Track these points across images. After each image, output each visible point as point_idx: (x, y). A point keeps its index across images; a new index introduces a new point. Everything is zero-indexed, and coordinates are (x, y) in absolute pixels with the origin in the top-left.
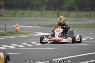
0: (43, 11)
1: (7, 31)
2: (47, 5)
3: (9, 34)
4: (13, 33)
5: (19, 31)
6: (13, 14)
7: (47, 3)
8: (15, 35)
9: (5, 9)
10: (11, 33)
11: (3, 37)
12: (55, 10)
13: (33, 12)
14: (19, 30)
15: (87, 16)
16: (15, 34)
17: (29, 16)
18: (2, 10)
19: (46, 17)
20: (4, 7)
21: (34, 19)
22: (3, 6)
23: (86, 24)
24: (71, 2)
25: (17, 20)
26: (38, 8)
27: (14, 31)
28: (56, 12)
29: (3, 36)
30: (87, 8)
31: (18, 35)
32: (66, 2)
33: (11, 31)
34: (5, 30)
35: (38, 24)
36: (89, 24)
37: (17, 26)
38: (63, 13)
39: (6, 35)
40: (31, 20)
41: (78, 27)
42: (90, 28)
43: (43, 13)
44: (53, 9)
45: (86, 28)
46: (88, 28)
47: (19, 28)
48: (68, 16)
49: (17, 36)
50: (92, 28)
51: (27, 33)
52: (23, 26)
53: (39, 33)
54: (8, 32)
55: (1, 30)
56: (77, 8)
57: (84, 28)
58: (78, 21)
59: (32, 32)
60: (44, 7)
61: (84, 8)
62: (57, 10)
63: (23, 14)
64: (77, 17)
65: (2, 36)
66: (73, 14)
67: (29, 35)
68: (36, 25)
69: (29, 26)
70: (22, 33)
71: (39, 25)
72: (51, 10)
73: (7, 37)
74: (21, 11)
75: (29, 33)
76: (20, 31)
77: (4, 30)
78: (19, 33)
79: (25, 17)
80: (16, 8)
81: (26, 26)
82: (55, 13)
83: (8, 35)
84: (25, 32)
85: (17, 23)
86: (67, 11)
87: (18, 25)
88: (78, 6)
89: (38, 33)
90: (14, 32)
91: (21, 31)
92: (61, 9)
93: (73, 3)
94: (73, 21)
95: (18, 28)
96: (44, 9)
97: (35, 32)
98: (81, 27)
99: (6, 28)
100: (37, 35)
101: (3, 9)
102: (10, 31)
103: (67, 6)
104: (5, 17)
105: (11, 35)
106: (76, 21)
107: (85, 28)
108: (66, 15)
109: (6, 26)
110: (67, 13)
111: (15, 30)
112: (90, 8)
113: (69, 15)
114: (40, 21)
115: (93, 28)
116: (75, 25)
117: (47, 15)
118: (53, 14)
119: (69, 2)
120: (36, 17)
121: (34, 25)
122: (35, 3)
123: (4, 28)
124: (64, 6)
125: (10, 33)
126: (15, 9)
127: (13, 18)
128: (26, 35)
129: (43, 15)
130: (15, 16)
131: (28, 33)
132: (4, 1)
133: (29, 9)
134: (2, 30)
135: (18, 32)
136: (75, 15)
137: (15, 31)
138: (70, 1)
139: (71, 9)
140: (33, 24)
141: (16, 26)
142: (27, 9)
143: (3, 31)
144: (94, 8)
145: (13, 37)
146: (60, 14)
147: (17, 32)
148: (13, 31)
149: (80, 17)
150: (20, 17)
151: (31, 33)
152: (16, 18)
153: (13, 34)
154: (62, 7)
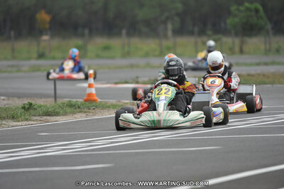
0: (166, 36)
1: (60, 101)
2: (177, 19)
3: (68, 110)
4: (79, 107)
5: (95, 101)
7: (178, 14)
8: (85, 112)
9: (52, 36)
10: (73, 107)
11: (48, 118)
12: (202, 33)
13: (136, 41)
14: (97, 98)
16: (86, 110)
17: (126, 55)
18: (45, 38)
20: (50, 28)
21: (142, 62)
22: (47, 26)
24: (248, 9)
26: (150, 28)
27: (82, 100)
29: (48, 116)
31: (93, 111)
32: (233, 8)
33: (74, 100)
34: (55, 97)
35: (152, 78)
37: (90, 86)
38: (228, 40)
39: (57, 114)
40: (132, 66)
41: (273, 83)
43: (166, 43)
44: (196, 29)
47: (97, 89)
48: (241, 51)
49: (91, 114)
51: (120, 104)
52: (107, 83)
54: (63, 104)
55: (43, 99)
56: (269, 26)
58: (273, 63)
60: (170, 26)
62: (209, 32)
63: (107, 48)
64: (267, 52)
65: (45, 117)
66: (255, 42)
68: (146, 79)
69: (126, 83)
70: (105, 107)
71: (155, 80)
72: (191, 33)
73: (61, 120)
74: (101, 41)
75: (127, 103)
76: (99, 100)
77: (53, 100)
78: (96, 107)
79: (113, 58)
80: (87, 31)
81: (116, 83)
82: (204, 43)
83: (65, 114)
84: (113, 101)
85: (90, 77)
86: (236, 35)
87: (91, 81)
88: (270, 19)
90: (81, 103)
91: (103, 100)
93: (257, 11)
94: (258, 64)
95: (93, 91)
96: (170, 33)
98: (280, 83)
99: (58, 92)
101: (46, 34)
102: (70, 102)
103: (236, 20)
104: (53, 58)
105: (74, 113)
106: (266, 64)
108: (237, 49)
110: (237, 41)
111: (85, 98)
113: (245, 48)
116: (264, 75)
117: (179, 50)
118: (196, 43)
119: (242, 8)
120: (147, 55)
121: (140, 80)
122: (141, 14)
123: (53, 92)
124: (230, 21)
125: (71, 105)
126: (83, 35)
129: (168, 49)
132: (48, 12)
133: (124, 32)
134: (46, 100)
135: (94, 104)
136: (262, 47)
137: (86, 101)
138: (247, 5)
139: (249, 29)
140: (137, 77)
141: (86, 85)
142: (119, 34)
143: (48, 103)
145: (80, 117)
147: (90, 103)
148: (78, 100)
149: (278, 51)
150: (98, 56)
153: (79, 110)
154: (223, 25)
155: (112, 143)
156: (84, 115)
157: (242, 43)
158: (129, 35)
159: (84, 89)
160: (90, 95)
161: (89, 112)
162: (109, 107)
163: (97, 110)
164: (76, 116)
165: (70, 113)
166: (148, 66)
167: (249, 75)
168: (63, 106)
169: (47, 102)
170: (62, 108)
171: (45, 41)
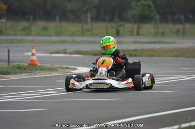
0: (86, 22)
1: (11, 64)
2: (94, 10)
3: (17, 71)
4: (25, 69)
5: (36, 65)
6: (25, 29)
7: (95, 7)
8: (29, 73)
9: (8, 20)
10: (21, 69)
11: (3, 76)
12: (111, 20)
13: (65, 25)
14: (37, 63)
15: (177, 33)
16: (29, 71)
17: (58, 34)
18: (3, 20)
19: (92, 35)
20: (6, 14)
21: (69, 39)
22: (4, 12)
23: (175, 50)
24: (143, 5)
25: (32, 42)
26: (76, 16)
27: (26, 64)
28: (113, 24)
29: (4, 74)
30: (176, 16)
31: (35, 72)
32: (133, 4)
33: (21, 64)
34: (9, 61)
35: (76, 50)
36: (181, 49)
37: (33, 54)
38: (129, 26)
39: (9, 73)
40: (62, 42)
41: (159, 56)
42: (183, 57)
43: (86, 27)
44: (107, 18)
45: (174, 57)
46: (178, 56)
47: (37, 57)
48: (138, 34)
49: (33, 74)
50: (187, 57)
51: (53, 67)
53: (78, 68)
54: (14, 66)
56: (157, 17)
57: (170, 57)
58: (159, 42)
59: (64, 66)
60: (89, 15)
61: (170, 17)
62: (116, 20)
63: (45, 29)
64: (156, 34)
65: (1, 75)
66: (148, 28)
67: (57, 73)
68: (71, 51)
69: (58, 53)
70: (43, 69)
71: (78, 51)
72: (104, 20)
73: (12, 77)
74: (41, 24)
75: (58, 67)
76: (39, 64)
77: (7, 63)
78: (37, 69)
80: (31, 17)
81: (51, 53)
82: (112, 27)
83: (15, 73)
84: (49, 66)
85: (33, 48)
86: (135, 22)
87: (34, 51)
88: (158, 12)
89: (76, 69)
90: (27, 66)
91: (42, 65)
92: (123, 19)
93: (149, 6)
94: (149, 43)
95: (35, 58)
96: (89, 20)
97: (70, 67)
98: (164, 56)
99: (11, 58)
100: (75, 72)
101: (4, 18)
102: (18, 65)
103: (135, 12)
104: (8, 35)
105: (21, 73)
106: (155, 43)
107: (172, 58)
108: (135, 32)
109: (11, 55)
110: (135, 26)
111: (29, 63)
112: (183, 17)
113: (141, 31)
114: (81, 42)
115: (189, 57)
116: (153, 50)
117: (95, 32)
118: (107, 28)
119: (139, 4)
120: (72, 35)
121: (68, 51)
122: (70, 6)
123: (7, 58)
124: (130, 12)
125: (19, 67)
126: (28, 20)
127: (26, 38)
128: (51, 73)
129: (88, 30)
130: (28, 34)
131: (55, 69)
132: (5, 3)
133: (57, 18)
135: (35, 67)
136: (152, 31)
137: (29, 64)
138: (143, 2)
139: (143, 19)
140: (66, 49)
141: (30, 54)
142: (53, 19)
143: (4, 65)
144: (191, 16)
145: (25, 76)
146: (121, 29)
147: (32, 67)
148: (24, 64)
149: (163, 34)
150: (39, 35)
151: (62, 68)
152: (30, 38)
153: (25, 71)
154: (126, 15)
155: (47, 94)
156: (28, 74)
157: (139, 28)
158: (61, 20)
159: (29, 57)
160: (32, 61)
161: (32, 73)
162: (46, 69)
163: (37, 71)
164: (23, 75)
165: (19, 73)
166: (73, 42)
167: (143, 50)
168: (14, 68)
169: (2, 64)
170: (13, 69)
171: (3, 22)
